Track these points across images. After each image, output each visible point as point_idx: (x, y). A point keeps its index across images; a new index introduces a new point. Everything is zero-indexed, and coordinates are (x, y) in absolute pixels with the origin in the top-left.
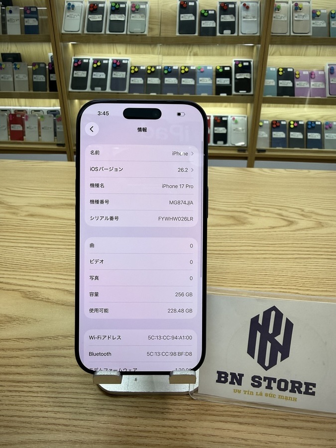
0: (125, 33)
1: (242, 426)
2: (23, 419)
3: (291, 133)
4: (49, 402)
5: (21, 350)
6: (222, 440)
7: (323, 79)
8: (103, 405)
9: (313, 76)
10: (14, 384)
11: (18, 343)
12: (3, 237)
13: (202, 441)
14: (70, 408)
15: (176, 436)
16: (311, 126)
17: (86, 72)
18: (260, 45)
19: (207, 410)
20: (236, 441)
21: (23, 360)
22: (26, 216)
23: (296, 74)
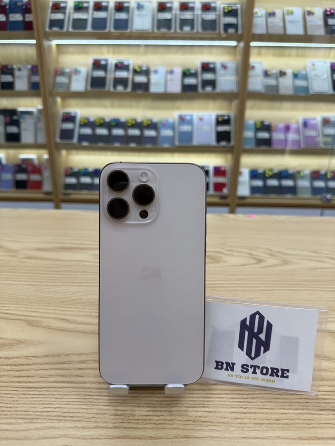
2: (36, 413)
4: (56, 401)
5: (30, 365)
6: (194, 423)
8: (100, 402)
10: (27, 389)
11: (26, 360)
13: (179, 424)
15: (159, 422)
21: (32, 372)
22: (24, 258)
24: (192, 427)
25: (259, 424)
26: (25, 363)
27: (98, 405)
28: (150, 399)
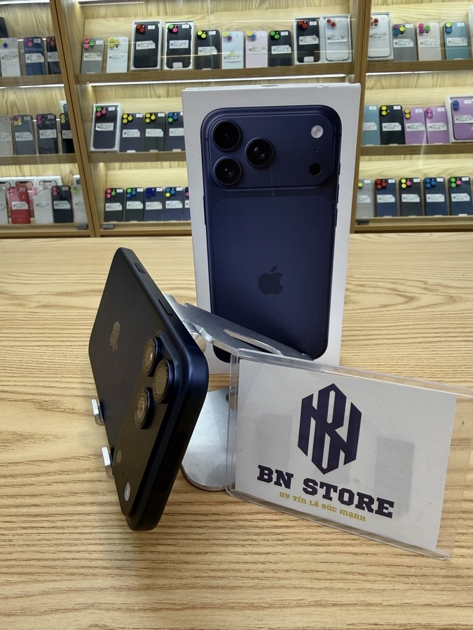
1: (357, 557)
2: (43, 563)
3: (403, 196)
4: (80, 539)
5: (37, 475)
6: (329, 577)
7: (444, 118)
8: (157, 539)
9: (429, 115)
11: (33, 467)
12: (6, 335)
13: (302, 578)
14: (111, 546)
15: (265, 574)
16: (431, 185)
17: (112, 124)
18: (353, 76)
19: (306, 540)
20: (351, 577)
21: (40, 488)
22: (36, 307)
23: (406, 113)
24: (327, 584)
25: (452, 577)
26: (25, 472)
27: (154, 545)
28: (247, 531)
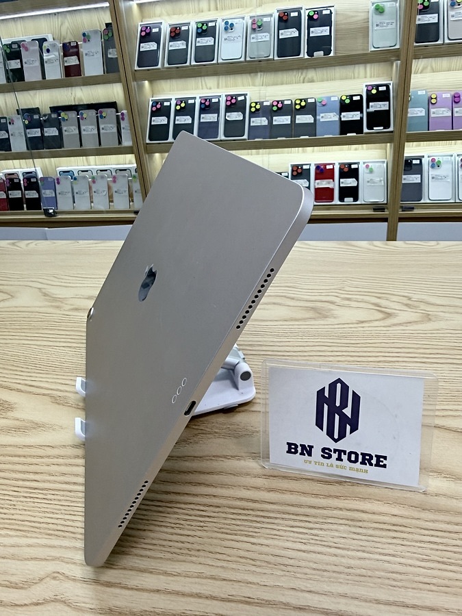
0: (215, 62)
1: (254, 546)
2: (33, 524)
4: (60, 510)
5: (41, 457)
6: (229, 558)
11: (39, 450)
13: (208, 557)
15: (181, 551)
18: (399, 62)
19: (220, 528)
21: (42, 468)
22: (70, 310)
26: (36, 454)
